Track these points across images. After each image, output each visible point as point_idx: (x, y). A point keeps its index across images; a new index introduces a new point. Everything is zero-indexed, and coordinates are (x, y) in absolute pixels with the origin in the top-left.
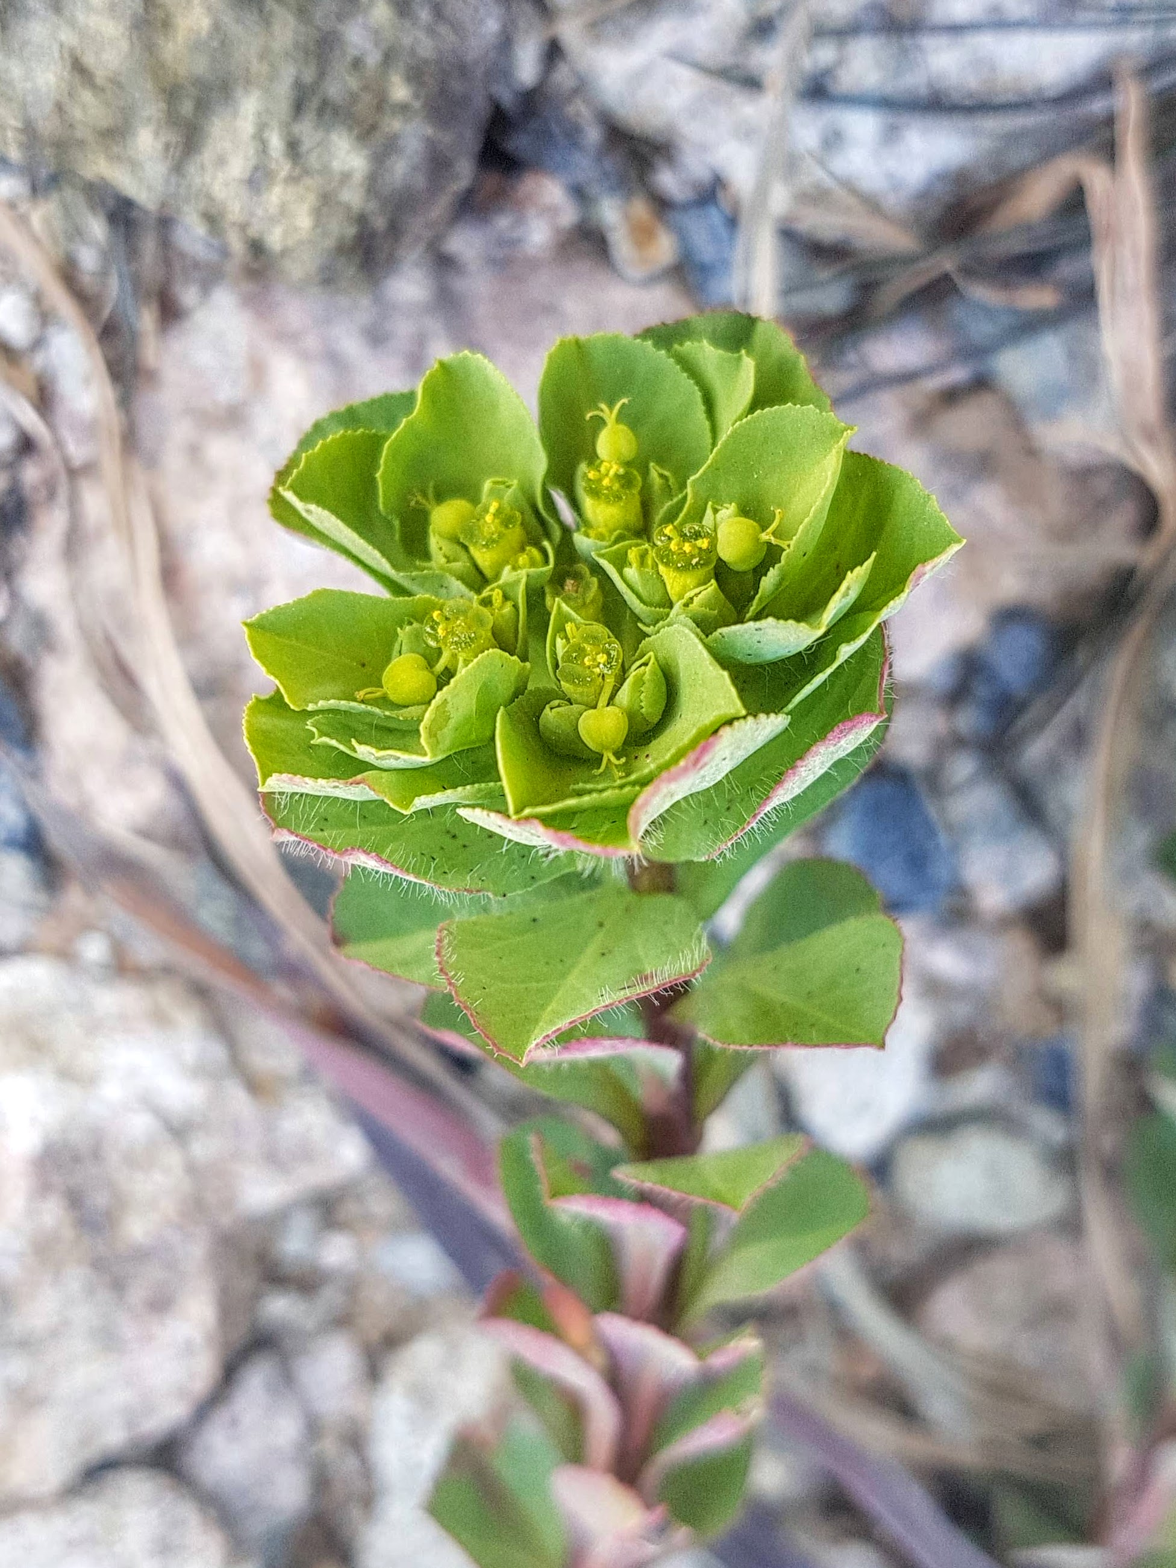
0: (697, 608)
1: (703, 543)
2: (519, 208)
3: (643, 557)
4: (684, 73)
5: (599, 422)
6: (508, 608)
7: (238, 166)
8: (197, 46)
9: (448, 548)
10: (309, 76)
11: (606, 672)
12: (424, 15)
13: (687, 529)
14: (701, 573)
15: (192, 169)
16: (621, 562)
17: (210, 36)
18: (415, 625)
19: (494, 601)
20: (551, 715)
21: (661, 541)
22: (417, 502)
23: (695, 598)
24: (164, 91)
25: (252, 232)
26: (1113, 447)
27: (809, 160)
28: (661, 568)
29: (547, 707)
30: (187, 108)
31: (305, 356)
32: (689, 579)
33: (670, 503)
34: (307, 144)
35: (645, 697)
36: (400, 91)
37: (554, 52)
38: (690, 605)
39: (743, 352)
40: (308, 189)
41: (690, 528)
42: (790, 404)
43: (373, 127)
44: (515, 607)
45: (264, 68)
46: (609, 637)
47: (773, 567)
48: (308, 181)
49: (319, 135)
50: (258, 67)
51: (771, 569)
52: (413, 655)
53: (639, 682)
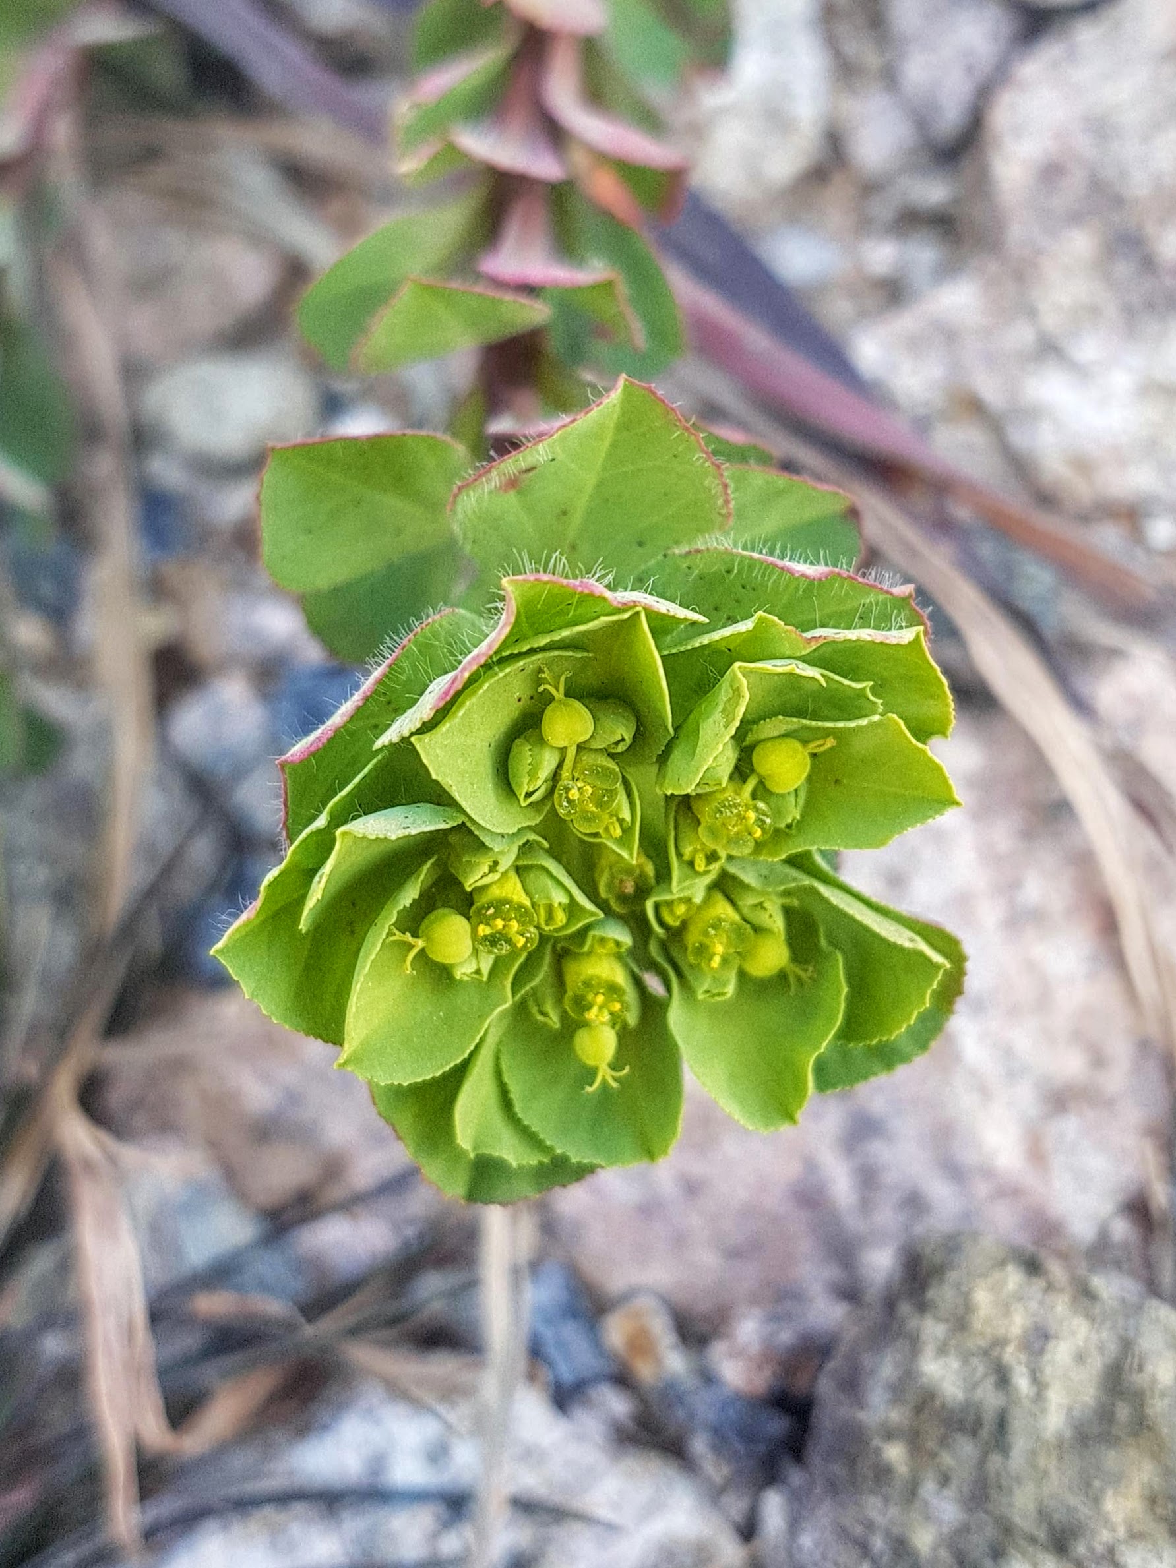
0: (482, 860)
1: (483, 930)
2: (768, 1355)
3: (550, 918)
4: (603, 1512)
5: (615, 1066)
6: (687, 851)
7: (1061, 1353)
8: (1117, 1480)
9: (763, 919)
10: (995, 1460)
11: (571, 783)
12: (878, 1543)
13: (504, 948)
14: (481, 901)
15: (1113, 1348)
16: (572, 909)
17: (1102, 1490)
18: (783, 825)
19: (704, 860)
20: (621, 731)
21: (530, 932)
22: (806, 970)
23: (487, 871)
24: (1149, 1428)
25: (1040, 1283)
26: (129, 1154)
27: (463, 1430)
28: (527, 903)
29: (628, 741)
30: (1123, 1412)
31: (988, 1173)
32: (496, 893)
33: (533, 984)
34: (989, 1383)
35: (527, 759)
36: (895, 1453)
37: (748, 1530)
38: (491, 864)
39: (472, 1155)
40: (982, 1334)
41: (501, 949)
42: (405, 1084)
43: (919, 1409)
44: (679, 855)
45: (1042, 1462)
46: (572, 820)
47: (405, 907)
48: (982, 1343)
49: (979, 1394)
50: (1048, 1462)
51: (408, 905)
52: (781, 791)
53: (533, 774)
